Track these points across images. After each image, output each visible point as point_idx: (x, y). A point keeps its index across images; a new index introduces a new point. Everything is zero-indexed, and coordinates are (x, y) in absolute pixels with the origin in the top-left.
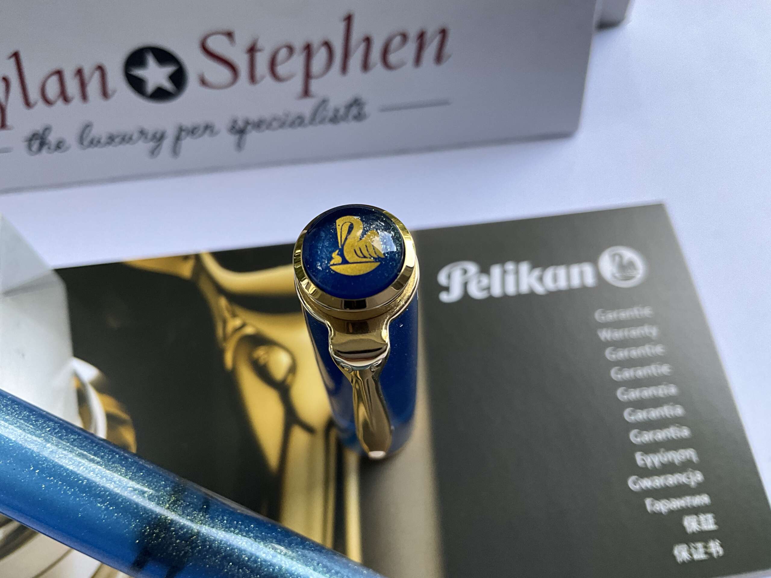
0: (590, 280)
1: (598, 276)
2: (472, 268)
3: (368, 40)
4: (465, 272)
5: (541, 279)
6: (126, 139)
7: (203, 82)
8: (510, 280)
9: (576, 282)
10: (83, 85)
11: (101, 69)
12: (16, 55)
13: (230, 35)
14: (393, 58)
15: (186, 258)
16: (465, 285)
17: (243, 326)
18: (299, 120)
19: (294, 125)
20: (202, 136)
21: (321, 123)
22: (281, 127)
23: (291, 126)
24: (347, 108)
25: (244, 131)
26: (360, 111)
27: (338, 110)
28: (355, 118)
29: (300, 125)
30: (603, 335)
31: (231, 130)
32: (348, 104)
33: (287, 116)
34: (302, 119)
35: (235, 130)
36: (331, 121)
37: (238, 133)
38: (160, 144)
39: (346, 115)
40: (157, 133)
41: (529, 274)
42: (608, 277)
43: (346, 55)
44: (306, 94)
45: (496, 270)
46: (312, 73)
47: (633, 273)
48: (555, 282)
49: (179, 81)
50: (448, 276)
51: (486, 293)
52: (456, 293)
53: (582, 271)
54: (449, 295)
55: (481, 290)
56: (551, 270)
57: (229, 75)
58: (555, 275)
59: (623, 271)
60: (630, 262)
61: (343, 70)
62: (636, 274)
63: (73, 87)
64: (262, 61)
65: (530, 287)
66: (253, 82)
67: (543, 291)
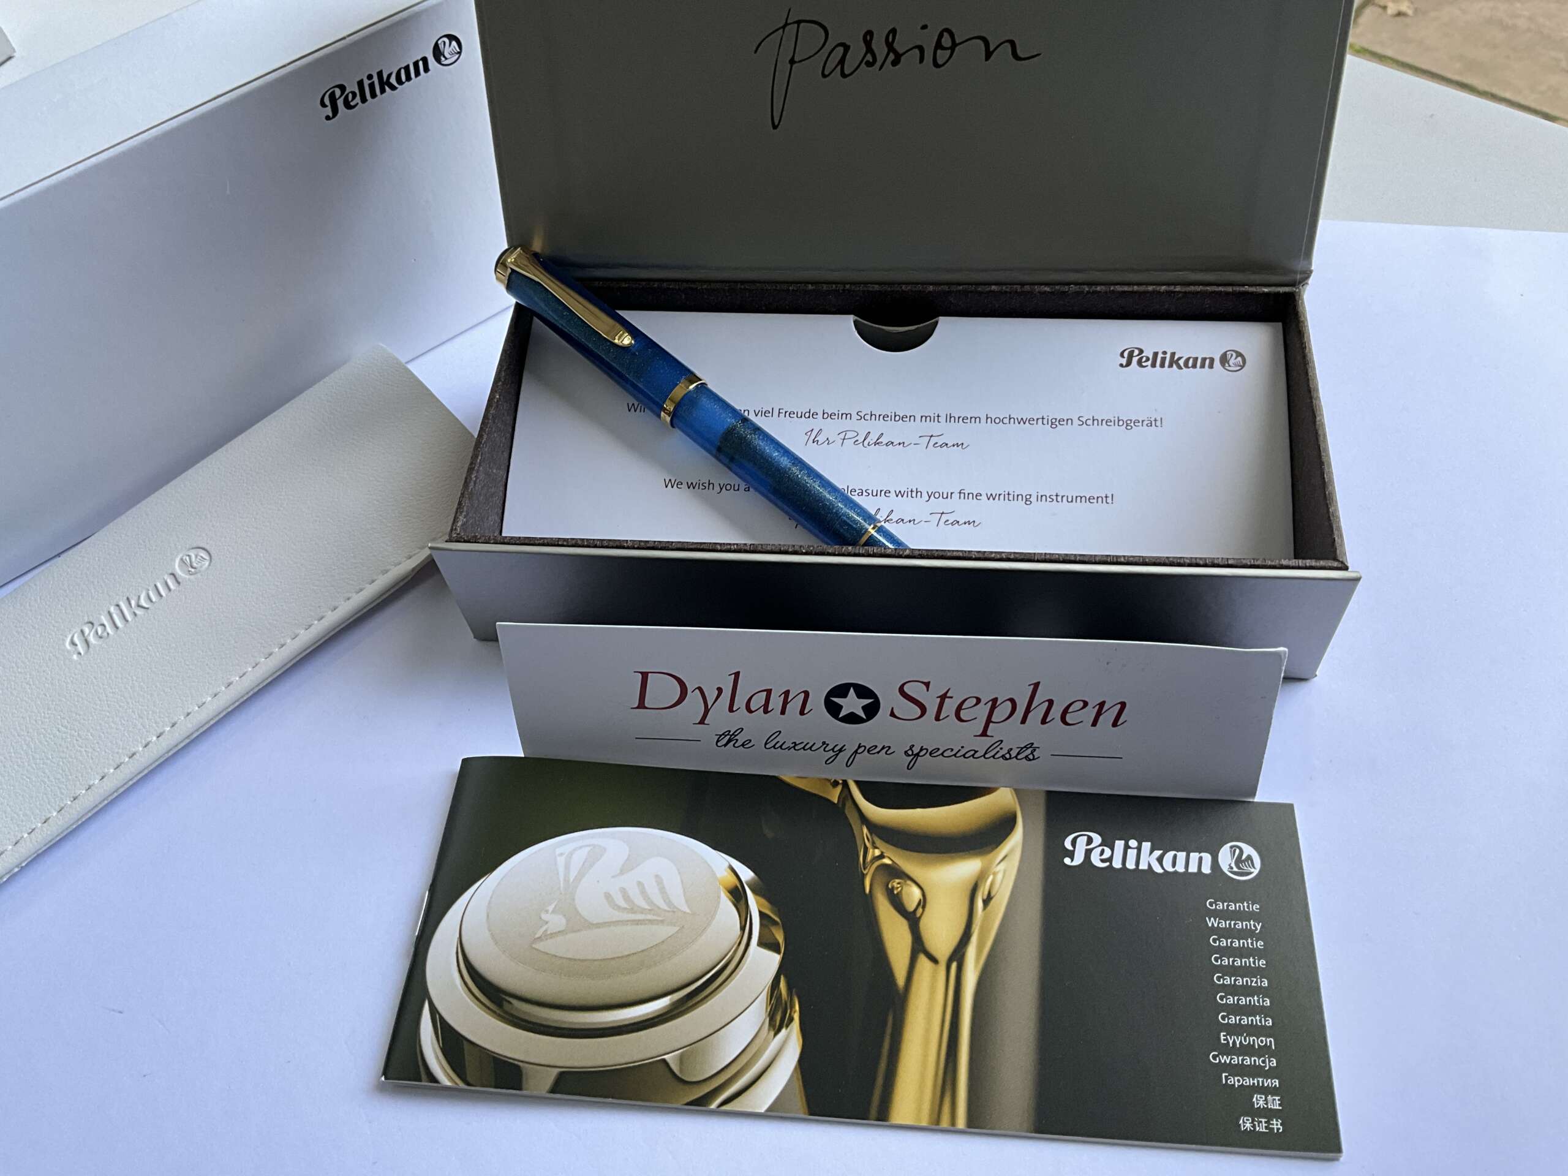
0: (1207, 870)
1: (1215, 864)
2: (1097, 839)
3: (1051, 702)
4: (1090, 841)
5: (1160, 860)
7: (892, 714)
8: (1132, 854)
9: (1193, 868)
10: (785, 703)
11: (806, 693)
12: (737, 674)
13: (927, 685)
16: (1088, 853)
18: (973, 752)
19: (967, 756)
20: (878, 752)
21: (993, 757)
22: (955, 755)
23: (964, 756)
24: (1020, 749)
25: (918, 755)
26: (1032, 753)
27: (1011, 749)
28: (1026, 757)
29: (973, 755)
30: (1211, 922)
31: (906, 752)
32: (1022, 746)
33: (962, 747)
34: (976, 752)
35: (910, 752)
36: (1003, 756)
37: (912, 755)
38: (837, 754)
39: (1019, 754)
40: (837, 745)
41: (1151, 852)
42: (1225, 869)
43: (1028, 711)
44: (984, 734)
45: (1119, 844)
46: (993, 719)
47: (1249, 869)
48: (1174, 865)
49: (872, 710)
50: (1074, 843)
51: (1108, 864)
52: (1079, 859)
53: (1201, 859)
54: (1072, 860)
55: (1103, 861)
56: (1172, 853)
57: (918, 712)
58: (1175, 857)
59: (1241, 865)
60: (1249, 858)
61: (1023, 721)
62: (1252, 870)
63: (776, 702)
64: (950, 706)
65: (1149, 865)
66: (938, 719)
67: (1161, 871)
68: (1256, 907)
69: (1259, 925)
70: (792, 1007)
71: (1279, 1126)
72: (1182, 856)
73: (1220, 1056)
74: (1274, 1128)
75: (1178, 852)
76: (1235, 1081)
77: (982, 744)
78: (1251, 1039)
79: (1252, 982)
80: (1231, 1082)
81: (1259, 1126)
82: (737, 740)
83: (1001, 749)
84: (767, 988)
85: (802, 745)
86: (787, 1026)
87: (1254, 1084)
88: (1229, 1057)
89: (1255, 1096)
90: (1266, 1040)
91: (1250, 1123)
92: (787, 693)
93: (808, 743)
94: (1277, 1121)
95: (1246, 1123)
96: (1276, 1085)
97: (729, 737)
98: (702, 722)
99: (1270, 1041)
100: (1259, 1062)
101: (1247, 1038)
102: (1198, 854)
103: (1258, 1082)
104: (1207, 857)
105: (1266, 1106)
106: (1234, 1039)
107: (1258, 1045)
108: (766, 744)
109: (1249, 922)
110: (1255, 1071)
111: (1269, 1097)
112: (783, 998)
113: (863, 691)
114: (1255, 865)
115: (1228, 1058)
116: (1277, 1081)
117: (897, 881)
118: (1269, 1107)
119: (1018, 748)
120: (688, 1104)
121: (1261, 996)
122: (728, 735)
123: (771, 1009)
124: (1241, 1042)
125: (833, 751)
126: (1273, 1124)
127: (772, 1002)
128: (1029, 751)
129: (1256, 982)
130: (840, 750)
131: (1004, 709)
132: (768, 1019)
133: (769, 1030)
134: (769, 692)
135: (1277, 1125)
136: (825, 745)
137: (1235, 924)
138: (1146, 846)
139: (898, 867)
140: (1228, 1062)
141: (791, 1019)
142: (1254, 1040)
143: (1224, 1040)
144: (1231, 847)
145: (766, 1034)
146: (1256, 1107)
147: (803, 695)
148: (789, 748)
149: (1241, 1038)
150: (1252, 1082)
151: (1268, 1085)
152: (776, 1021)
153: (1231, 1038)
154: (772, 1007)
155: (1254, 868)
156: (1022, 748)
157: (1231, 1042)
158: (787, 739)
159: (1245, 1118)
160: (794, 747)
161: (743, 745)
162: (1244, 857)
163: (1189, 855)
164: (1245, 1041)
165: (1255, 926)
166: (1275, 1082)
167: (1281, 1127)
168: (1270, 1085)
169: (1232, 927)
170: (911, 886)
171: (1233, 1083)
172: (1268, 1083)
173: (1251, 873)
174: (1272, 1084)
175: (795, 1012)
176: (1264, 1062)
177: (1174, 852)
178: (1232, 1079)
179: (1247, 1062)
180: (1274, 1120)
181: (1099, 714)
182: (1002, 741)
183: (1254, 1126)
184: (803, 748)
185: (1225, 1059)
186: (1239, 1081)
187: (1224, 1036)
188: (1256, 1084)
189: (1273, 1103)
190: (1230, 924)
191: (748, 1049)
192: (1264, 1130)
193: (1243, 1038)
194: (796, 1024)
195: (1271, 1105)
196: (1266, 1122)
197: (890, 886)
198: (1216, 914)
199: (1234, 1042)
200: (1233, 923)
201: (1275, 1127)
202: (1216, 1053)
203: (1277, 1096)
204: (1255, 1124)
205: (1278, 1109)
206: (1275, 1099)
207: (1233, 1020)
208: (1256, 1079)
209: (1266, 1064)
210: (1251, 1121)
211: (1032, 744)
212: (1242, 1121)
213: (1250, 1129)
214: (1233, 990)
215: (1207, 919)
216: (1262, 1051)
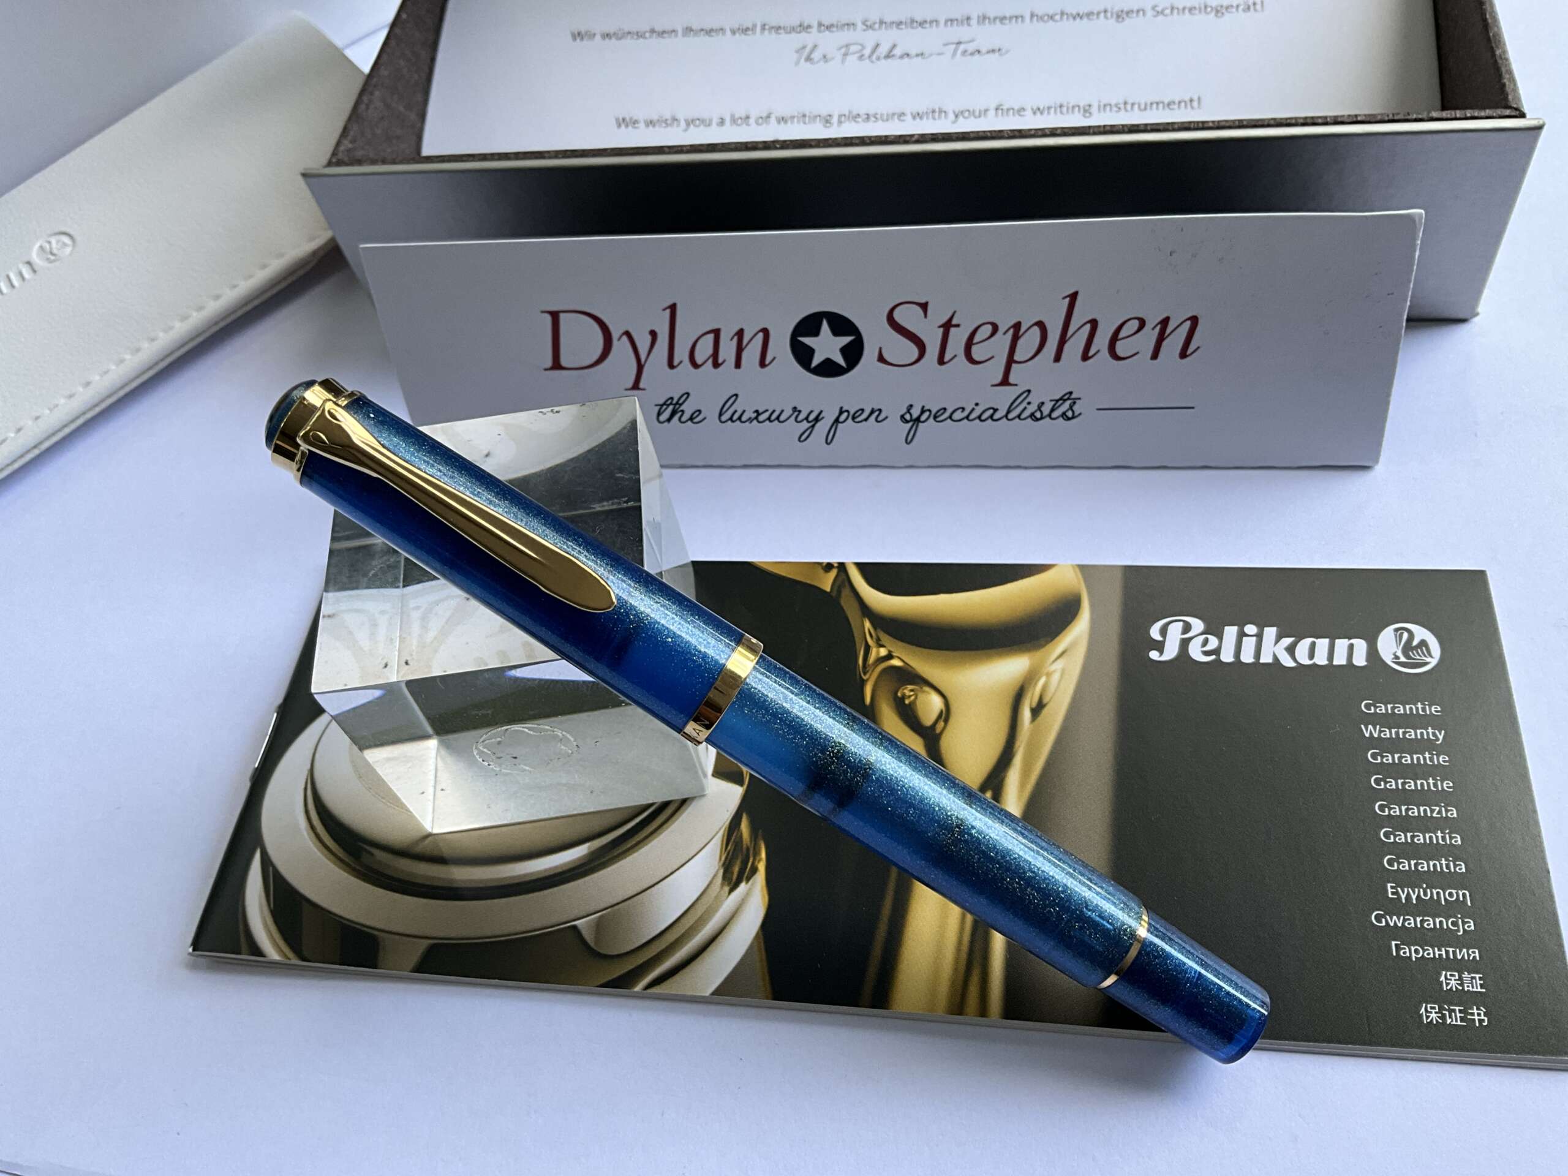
0: (1360, 659)
1: (1373, 653)
2: (1198, 625)
3: (1094, 324)
4: (1187, 629)
5: (1291, 650)
7: (881, 359)
8: (1249, 644)
9: (1340, 659)
10: (740, 349)
11: (766, 332)
12: (673, 308)
13: (924, 306)
15: (829, 567)
16: (1185, 643)
17: (890, 657)
18: (991, 411)
19: (983, 417)
20: (866, 420)
21: (1019, 416)
22: (967, 417)
23: (979, 417)
24: (1053, 403)
25: (918, 420)
26: (1071, 408)
27: (1043, 403)
28: (1064, 415)
29: (991, 417)
30: (1369, 731)
31: (902, 417)
32: (1057, 397)
33: (977, 404)
34: (995, 410)
35: (908, 417)
36: (1032, 415)
37: (911, 420)
38: (813, 426)
39: (1053, 410)
40: (812, 412)
41: (1277, 642)
42: (1388, 659)
43: (1063, 341)
44: (1005, 382)
45: (1231, 632)
46: (1016, 358)
47: (1424, 658)
48: (1311, 655)
49: (853, 353)
50: (1164, 631)
51: (1214, 657)
52: (1171, 651)
53: (1351, 647)
54: (1161, 652)
55: (1207, 654)
56: (1309, 641)
57: (914, 351)
58: (1313, 645)
59: (1411, 653)
60: (1423, 643)
61: (1057, 358)
62: (1428, 659)
63: (728, 350)
64: (957, 339)
65: (1275, 658)
66: (941, 361)
67: (1292, 664)
68: (1435, 709)
69: (1440, 734)
70: (756, 854)
71: (1482, 1017)
72: (1323, 644)
73: (1388, 917)
74: (1474, 1020)
75: (1317, 638)
76: (1411, 952)
77: (1003, 398)
78: (1435, 892)
79: (1432, 811)
80: (1404, 953)
81: (1450, 1017)
82: (683, 411)
83: (1029, 403)
84: (723, 829)
85: (766, 415)
86: (748, 880)
87: (1440, 955)
88: (1402, 918)
89: (1444, 973)
90: (1457, 893)
91: (1436, 1013)
92: (741, 333)
93: (774, 412)
94: (1478, 1009)
95: (1431, 1014)
96: (1474, 957)
97: (671, 407)
98: (635, 386)
99: (1464, 895)
100: (1447, 924)
101: (1428, 891)
102: (1347, 640)
103: (1447, 952)
104: (1361, 646)
105: (1460, 988)
106: (1408, 893)
107: (1445, 899)
108: (720, 415)
109: (1426, 729)
110: (1440, 938)
111: (1465, 975)
112: (744, 843)
113: (841, 325)
114: (1433, 654)
115: (1399, 920)
116: (1477, 951)
117: (910, 687)
118: (1466, 989)
119: (1051, 401)
121: (1447, 831)
122: (671, 404)
123: (727, 858)
124: (1418, 897)
125: (808, 422)
126: (1473, 1014)
127: (729, 848)
128: (1067, 404)
129: (1439, 812)
130: (817, 420)
131: (1029, 341)
132: (721, 872)
133: (722, 885)
134: (717, 333)
135: (1478, 1015)
136: (796, 413)
137: (1405, 733)
138: (1270, 632)
139: (910, 669)
140: (1400, 925)
141: (754, 871)
142: (1438, 893)
143: (1393, 893)
144: (1396, 630)
145: (718, 890)
146: (1445, 989)
147: (761, 336)
148: (751, 420)
149: (1419, 891)
150: (1437, 953)
151: (1463, 957)
152: (732, 874)
153: (1403, 892)
154: (728, 855)
155: (1431, 657)
156: (1057, 401)
157: (1403, 897)
158: (746, 405)
159: (1429, 1006)
160: (756, 418)
161: (691, 418)
162: (1415, 643)
163: (1334, 642)
164: (1425, 894)
165: (1434, 734)
166: (1473, 952)
167: (1486, 1019)
168: (1466, 958)
169: (1401, 736)
170: (927, 692)
171: (1408, 954)
172: (1462, 954)
173: (1426, 664)
174: (1469, 955)
175: (760, 861)
176: (1454, 924)
177: (1310, 640)
178: (1407, 950)
179: (1430, 923)
180: (1475, 1007)
181: (1161, 338)
182: (1029, 391)
183: (1443, 1017)
184: (768, 419)
185: (1394, 921)
186: (1416, 951)
187: (1392, 887)
188: (1444, 957)
189: (1472, 983)
190: (1397, 733)
191: (693, 909)
192: (1459, 1022)
193: (1421, 890)
194: (761, 876)
195: (1468, 986)
196: (1460, 1011)
197: (899, 694)
198: (1375, 720)
199: (1408, 897)
200: (1401, 731)
201: (1476, 1018)
202: (1382, 913)
203: (1477, 973)
204: (1445, 1014)
205: (1480, 992)
206: (1475, 978)
207: (1405, 866)
208: (1443, 949)
209: (1458, 927)
210: (1437, 1010)
211: (1071, 393)
212: (1423, 1010)
213: (1436, 1020)
214: (1404, 824)
215: (1362, 726)
216: (1451, 909)
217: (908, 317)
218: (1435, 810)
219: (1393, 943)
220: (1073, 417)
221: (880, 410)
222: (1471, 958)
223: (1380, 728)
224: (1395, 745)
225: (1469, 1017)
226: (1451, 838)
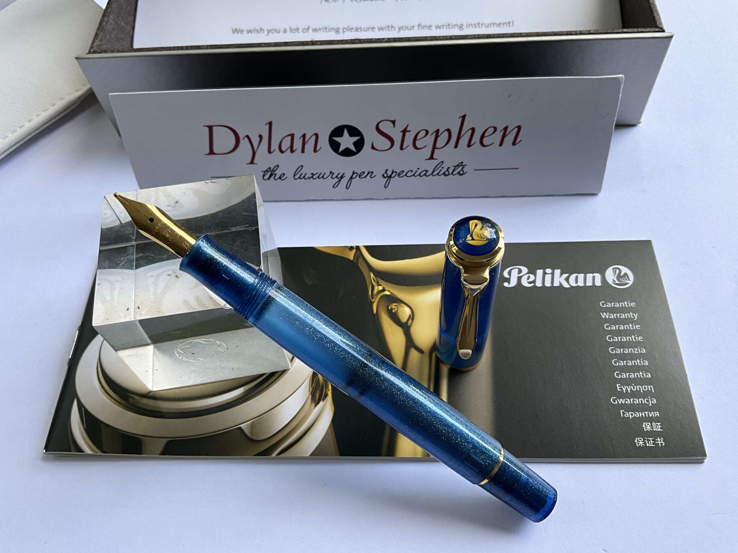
0: (598, 283)
1: (604, 280)
2: (525, 270)
3: (473, 129)
5: (567, 279)
6: (321, 176)
7: (373, 147)
8: (548, 278)
9: (589, 283)
10: (304, 144)
11: (316, 135)
12: (270, 124)
13: (393, 122)
14: (486, 141)
15: (351, 248)
16: (519, 278)
17: (384, 290)
18: (425, 172)
19: (422, 174)
20: (366, 177)
21: (438, 174)
22: (414, 175)
23: (419, 175)
25: (390, 176)
26: (462, 169)
27: (449, 167)
28: (459, 173)
29: (425, 174)
30: (604, 315)
31: (383, 175)
33: (418, 169)
34: (427, 171)
35: (385, 175)
36: (444, 174)
37: (387, 177)
38: (340, 180)
39: (454, 171)
40: (339, 173)
41: (561, 276)
42: (610, 282)
43: (459, 137)
44: (432, 158)
45: (540, 272)
46: (437, 146)
47: (626, 281)
48: (576, 282)
49: (359, 145)
50: (510, 273)
51: (533, 284)
52: (513, 282)
53: (594, 277)
54: (509, 283)
55: (530, 283)
56: (575, 275)
57: (389, 144)
58: (577, 277)
59: (620, 279)
60: (626, 274)
61: (456, 146)
62: (628, 282)
63: (298, 144)
64: (409, 138)
65: (560, 283)
66: (402, 148)
67: (569, 286)
68: (633, 304)
69: (636, 315)
70: (327, 387)
71: (662, 442)
72: (581, 276)
73: (618, 399)
74: (659, 443)
75: (578, 274)
76: (629, 415)
77: (430, 165)
78: (638, 387)
79: (634, 351)
80: (627, 415)
81: (648, 443)
82: (276, 174)
83: (443, 168)
84: (309, 377)
85: (317, 175)
86: (324, 400)
87: (642, 415)
88: (624, 399)
89: (644, 423)
90: (648, 388)
91: (642, 442)
92: (304, 136)
93: (321, 174)
94: (660, 438)
95: (639, 442)
96: (657, 415)
98: (252, 162)
99: (651, 388)
100: (645, 401)
101: (635, 387)
102: (592, 274)
103: (645, 414)
104: (598, 276)
105: (652, 430)
106: (626, 388)
107: (643, 390)
108: (295, 175)
109: (629, 313)
110: (642, 408)
111: (654, 424)
112: (320, 382)
113: (354, 131)
114: (630, 279)
115: (623, 400)
116: (658, 413)
117: (395, 304)
118: (654, 430)
119: (453, 166)
120: (256, 455)
122: (270, 171)
123: (312, 390)
124: (631, 389)
125: (338, 178)
126: (658, 441)
127: (313, 385)
128: (461, 167)
129: (638, 351)
130: (342, 177)
131: (443, 138)
132: (310, 397)
133: (311, 403)
134: (292, 136)
135: (660, 441)
136: (332, 174)
137: (620, 316)
138: (557, 272)
139: (394, 296)
140: (624, 403)
141: (326, 395)
142: (640, 388)
143: (620, 389)
144: (613, 269)
145: (309, 406)
146: (645, 430)
147: (314, 137)
148: (309, 178)
149: (631, 388)
150: (641, 414)
151: (652, 416)
152: (316, 397)
153: (624, 388)
154: (313, 388)
155: (630, 280)
156: (457, 165)
157: (624, 390)
158: (307, 171)
159: (638, 439)
160: (312, 177)
161: (280, 178)
162: (622, 274)
163: (586, 275)
164: (634, 389)
165: (633, 316)
166: (656, 413)
167: (664, 443)
168: (653, 416)
169: (618, 317)
170: (403, 306)
171: (628, 416)
172: (652, 414)
173: (628, 284)
174: (655, 415)
175: (329, 390)
176: (648, 401)
178: (628, 414)
179: (637, 401)
180: (659, 438)
181: (504, 136)
182: (443, 162)
183: (645, 443)
184: (318, 177)
185: (621, 401)
186: (632, 415)
187: (619, 386)
188: (644, 416)
189: (657, 427)
190: (617, 316)
191: (297, 416)
192: (652, 445)
193: (632, 386)
194: (329, 398)
195: (655, 429)
196: (653, 440)
197: (390, 308)
198: (607, 310)
199: (627, 390)
201: (659, 442)
202: (615, 398)
203: (659, 422)
204: (646, 442)
205: (660, 431)
206: (657, 425)
207: (624, 376)
208: (643, 413)
209: (649, 402)
210: (642, 440)
211: (462, 163)
212: (636, 441)
213: (642, 445)
214: (622, 357)
215: (601, 313)
216: (646, 394)
217: (385, 127)
218: (635, 350)
219: (621, 411)
220: (463, 174)
221: (372, 172)
222: (656, 416)
223: (609, 314)
224: (616, 321)
225: (656, 442)
226: (643, 362)
